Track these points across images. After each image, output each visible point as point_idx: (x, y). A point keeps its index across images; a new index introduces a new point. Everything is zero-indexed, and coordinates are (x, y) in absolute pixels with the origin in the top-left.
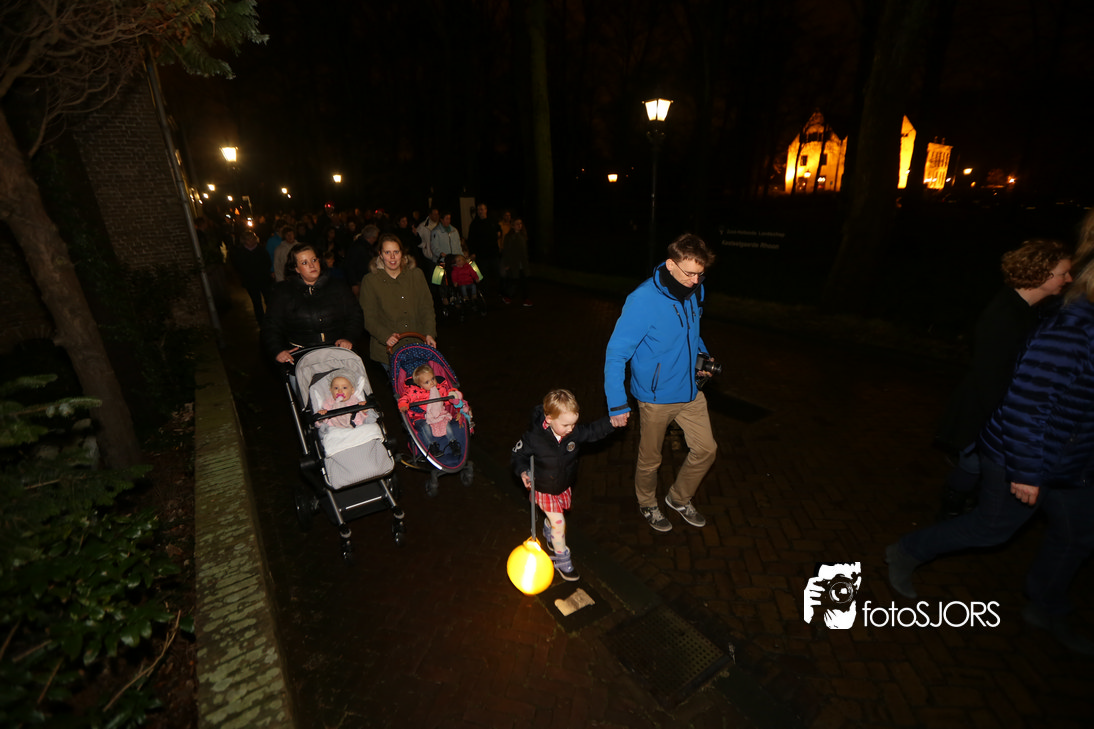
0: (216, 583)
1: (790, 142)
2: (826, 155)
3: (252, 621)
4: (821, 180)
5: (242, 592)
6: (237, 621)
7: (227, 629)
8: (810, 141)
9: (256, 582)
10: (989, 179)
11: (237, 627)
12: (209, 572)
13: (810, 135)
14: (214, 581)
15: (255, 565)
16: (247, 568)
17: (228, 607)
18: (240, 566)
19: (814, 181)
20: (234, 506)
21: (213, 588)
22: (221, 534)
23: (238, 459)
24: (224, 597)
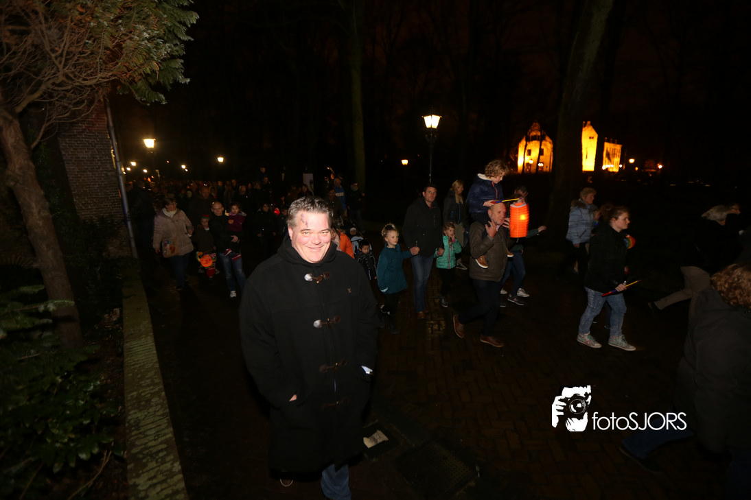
0: (139, 423)
1: (519, 141)
2: (543, 150)
3: (164, 446)
4: (540, 165)
5: (157, 428)
6: (154, 446)
7: (147, 451)
8: (532, 140)
9: (166, 421)
10: (646, 165)
11: (154, 450)
12: (135, 416)
13: (532, 136)
14: (138, 422)
15: (165, 411)
16: (160, 412)
17: (148, 438)
18: (155, 412)
19: (535, 166)
20: (151, 374)
21: (137, 425)
22: (142, 392)
23: (153, 344)
24: (144, 432)
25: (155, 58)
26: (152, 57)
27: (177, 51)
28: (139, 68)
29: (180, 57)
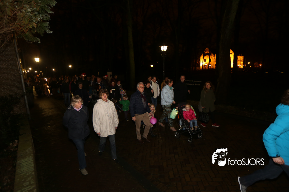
1: (201, 56)
2: (211, 59)
8: (206, 56)
10: (255, 65)
19: (208, 66)
25: (34, 21)
26: (33, 21)
27: (46, 18)
28: (26, 26)
29: (48, 21)
